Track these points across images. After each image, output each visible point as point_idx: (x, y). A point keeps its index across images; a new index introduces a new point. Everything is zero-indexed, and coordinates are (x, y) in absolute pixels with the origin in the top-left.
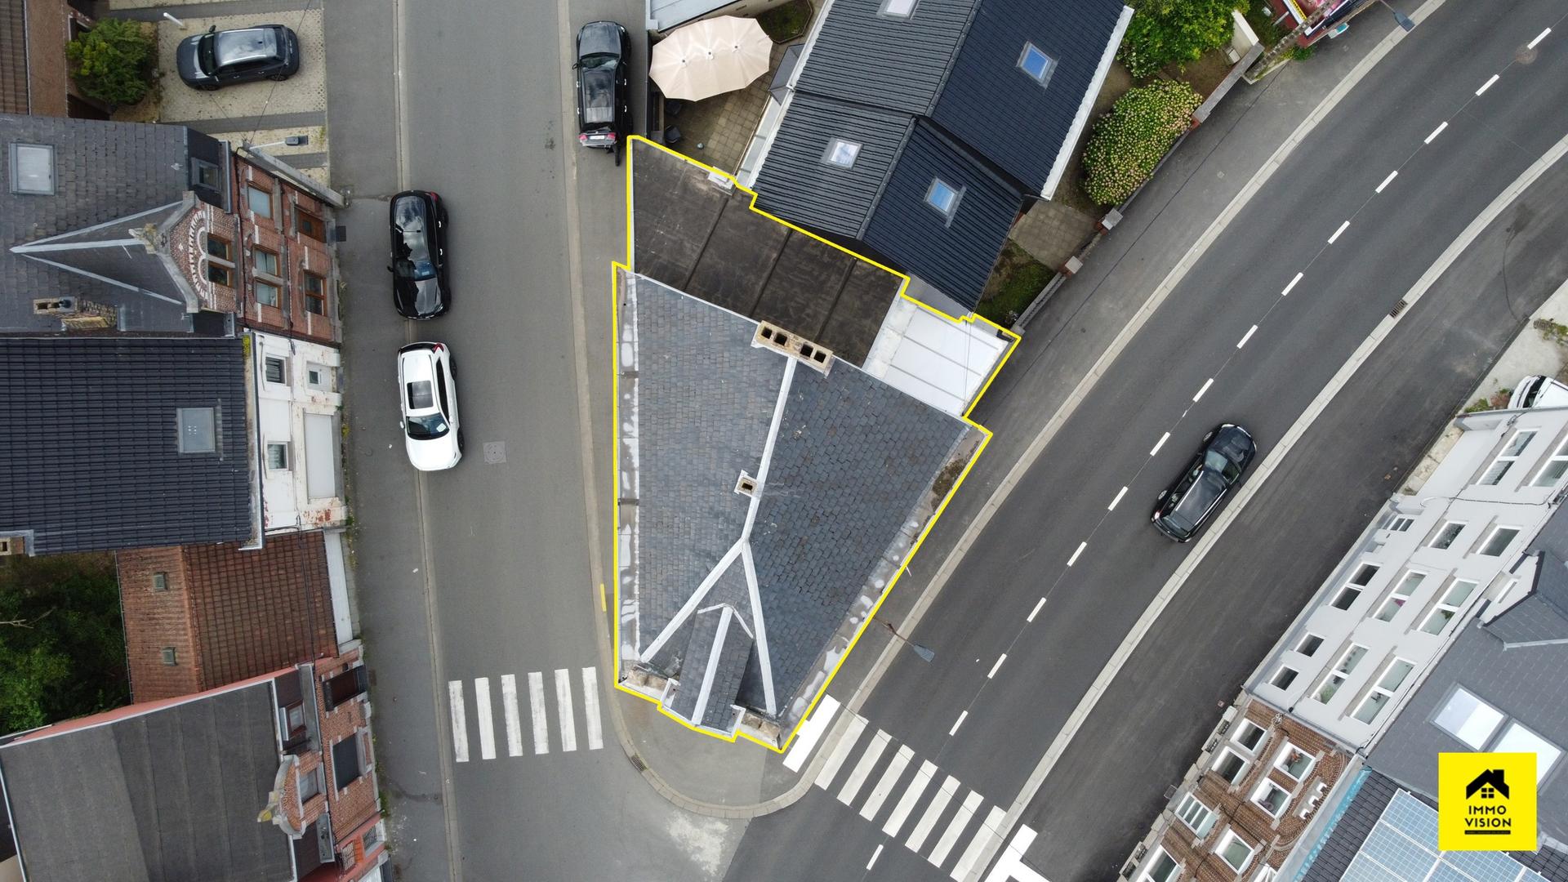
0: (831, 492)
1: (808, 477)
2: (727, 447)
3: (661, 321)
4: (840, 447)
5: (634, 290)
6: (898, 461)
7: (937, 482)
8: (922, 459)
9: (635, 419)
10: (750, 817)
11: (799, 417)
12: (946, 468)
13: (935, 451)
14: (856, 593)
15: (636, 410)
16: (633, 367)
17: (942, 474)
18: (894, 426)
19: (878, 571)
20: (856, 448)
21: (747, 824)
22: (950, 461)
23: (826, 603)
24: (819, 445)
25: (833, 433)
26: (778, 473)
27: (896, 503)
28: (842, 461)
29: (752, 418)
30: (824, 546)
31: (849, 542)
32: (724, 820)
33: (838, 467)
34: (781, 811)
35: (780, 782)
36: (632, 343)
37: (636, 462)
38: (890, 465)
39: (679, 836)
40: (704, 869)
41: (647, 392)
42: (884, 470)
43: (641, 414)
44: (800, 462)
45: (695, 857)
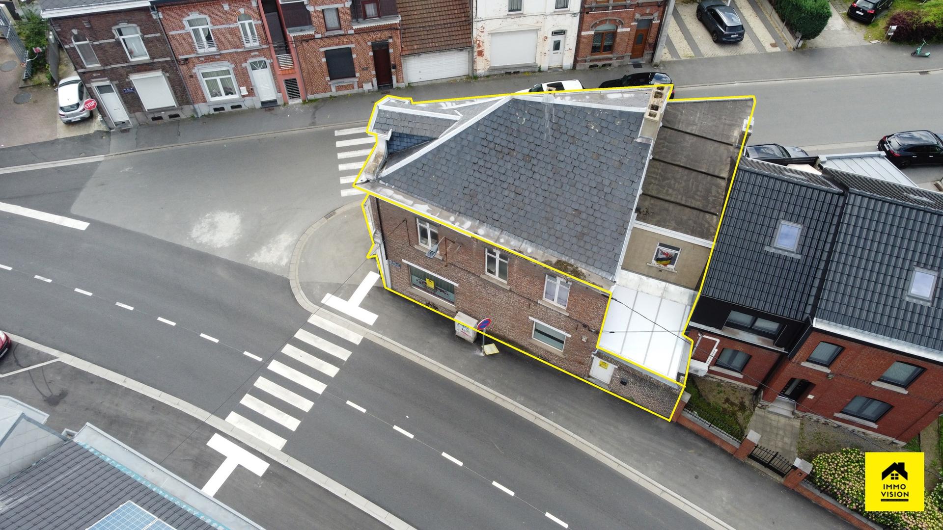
0: (550, 167)
1: (559, 143)
4: (584, 166)
6: (578, 221)
7: (565, 262)
8: (582, 244)
10: (290, 278)
11: (604, 124)
12: (577, 268)
13: (589, 253)
14: (472, 217)
17: (572, 266)
18: (604, 210)
19: (491, 230)
20: (586, 181)
21: (285, 276)
22: (583, 269)
23: (466, 191)
24: (584, 147)
25: (594, 157)
26: (561, 115)
27: (545, 229)
28: (574, 171)
30: (509, 173)
31: (512, 195)
32: (289, 263)
33: (569, 168)
34: (293, 296)
35: (314, 293)
38: (574, 216)
39: (280, 239)
40: (256, 254)
42: (570, 211)
44: (571, 133)
45: (264, 249)
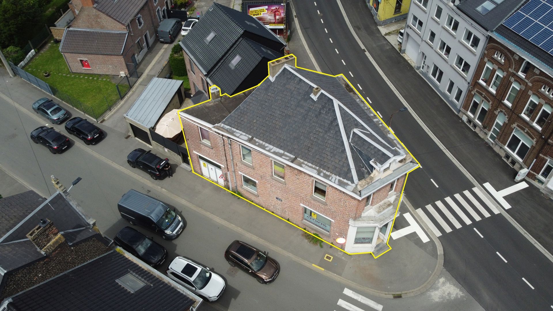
2: (299, 102)
3: (242, 119)
5: (225, 126)
7: (348, 90)
9: (267, 145)
10: (442, 267)
15: (264, 143)
16: (249, 138)
17: (346, 88)
21: (445, 270)
29: (295, 88)
32: (439, 277)
34: (444, 254)
35: (432, 248)
36: (241, 134)
37: (282, 151)
39: (439, 298)
40: (459, 297)
41: (261, 135)
43: (266, 142)
45: (452, 297)
